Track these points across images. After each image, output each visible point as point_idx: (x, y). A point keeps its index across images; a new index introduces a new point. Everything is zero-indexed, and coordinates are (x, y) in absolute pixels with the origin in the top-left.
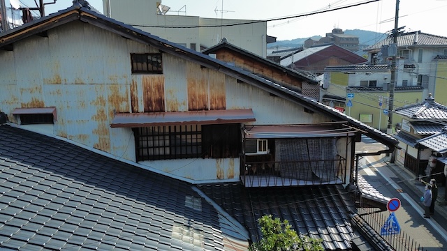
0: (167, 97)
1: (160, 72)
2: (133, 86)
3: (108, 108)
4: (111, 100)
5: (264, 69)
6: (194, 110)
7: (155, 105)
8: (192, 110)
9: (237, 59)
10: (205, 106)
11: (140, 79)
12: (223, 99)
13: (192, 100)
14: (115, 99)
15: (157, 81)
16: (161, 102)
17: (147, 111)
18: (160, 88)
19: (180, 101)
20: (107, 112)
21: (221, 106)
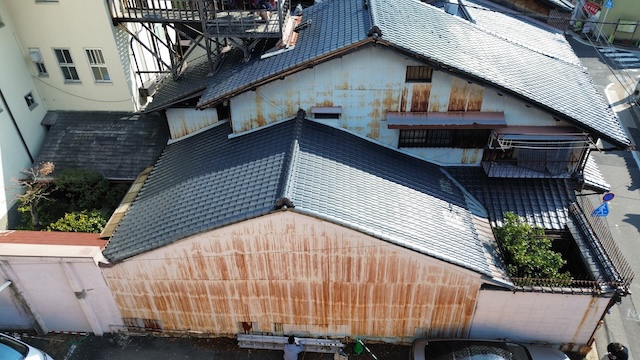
0: (431, 101)
1: (429, 80)
2: (405, 92)
3: (382, 108)
4: (385, 102)
6: (453, 111)
7: (420, 107)
8: (451, 110)
10: (463, 108)
11: (411, 86)
12: (479, 103)
13: (452, 103)
14: (389, 102)
15: (425, 87)
16: (425, 104)
17: (413, 111)
18: (427, 94)
19: (442, 104)
20: (380, 111)
21: (476, 108)
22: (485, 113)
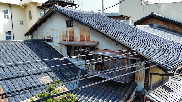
0: (74, 35)
1: (73, 27)
2: (67, 31)
3: (62, 38)
4: (62, 36)
5: (176, 27)
6: (81, 41)
7: (72, 39)
9: (160, 22)
10: (84, 39)
11: (68, 28)
12: (89, 37)
13: (81, 37)
15: (72, 30)
16: (73, 37)
17: (70, 40)
18: (73, 32)
19: (78, 37)
20: (62, 40)
21: (89, 40)
22: (92, 42)
